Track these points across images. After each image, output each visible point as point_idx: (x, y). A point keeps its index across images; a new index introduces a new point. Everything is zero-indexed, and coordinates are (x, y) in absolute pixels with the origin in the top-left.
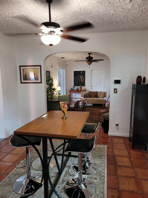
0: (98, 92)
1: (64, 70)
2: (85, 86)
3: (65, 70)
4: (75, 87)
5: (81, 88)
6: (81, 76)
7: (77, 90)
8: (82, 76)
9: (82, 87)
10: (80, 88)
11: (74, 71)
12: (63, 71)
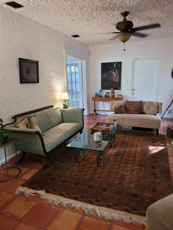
0: (145, 103)
1: (83, 61)
2: (120, 89)
3: (85, 61)
4: (102, 90)
5: (113, 93)
6: (114, 71)
7: (106, 96)
8: (116, 71)
9: (116, 91)
10: (111, 93)
11: (102, 64)
12: (82, 64)
